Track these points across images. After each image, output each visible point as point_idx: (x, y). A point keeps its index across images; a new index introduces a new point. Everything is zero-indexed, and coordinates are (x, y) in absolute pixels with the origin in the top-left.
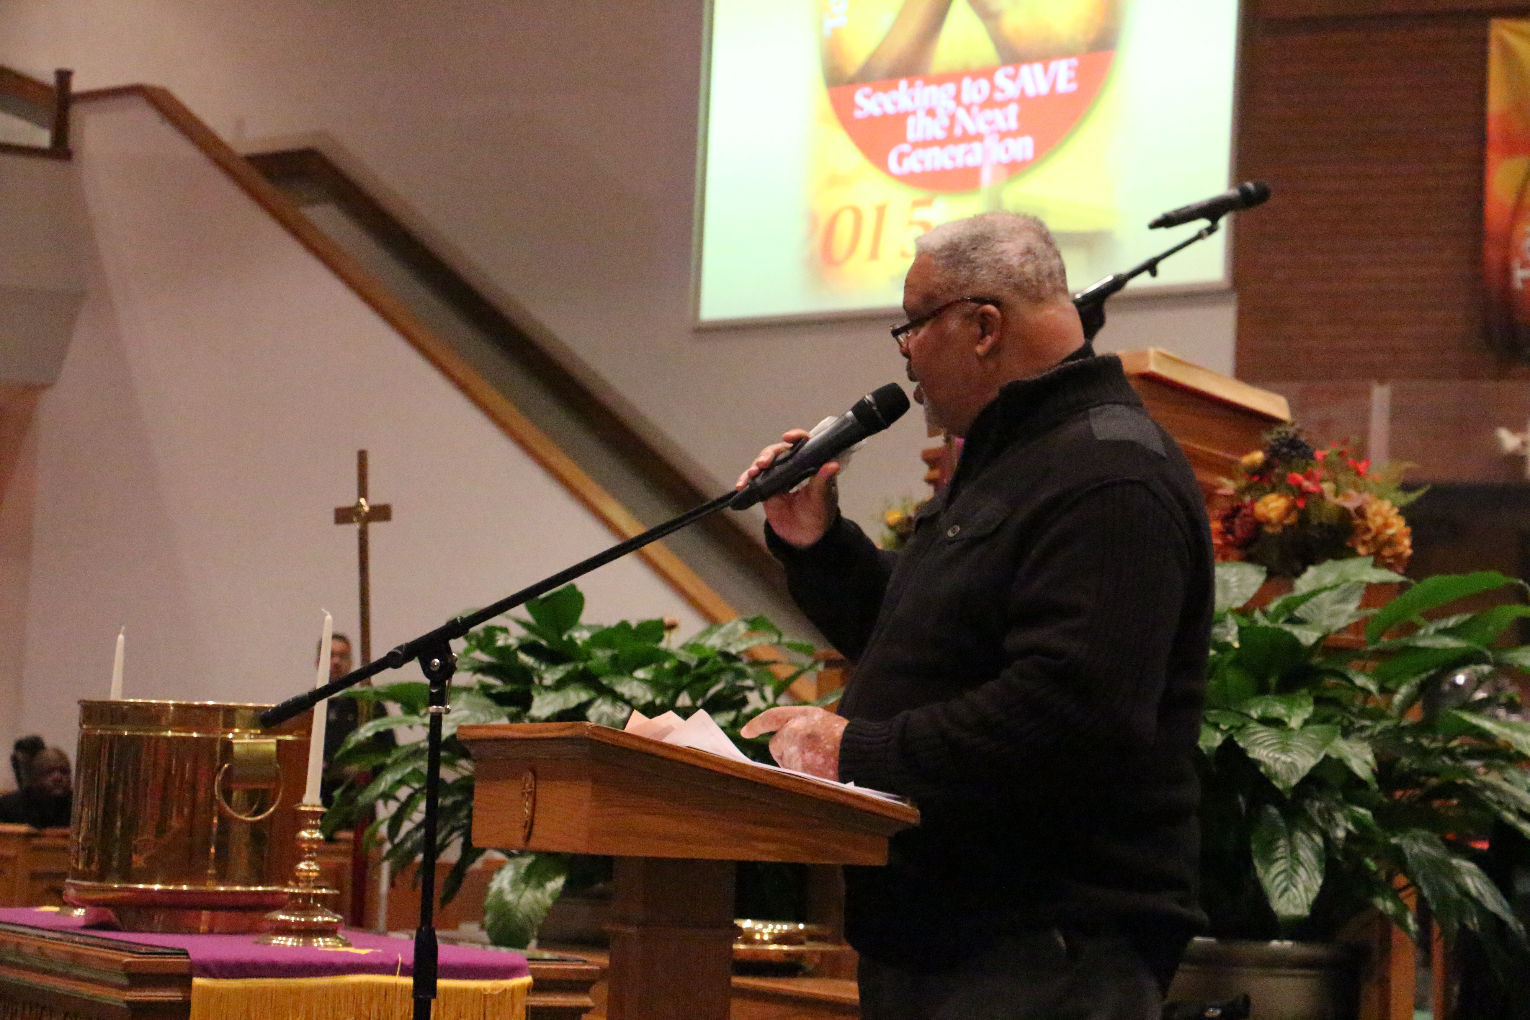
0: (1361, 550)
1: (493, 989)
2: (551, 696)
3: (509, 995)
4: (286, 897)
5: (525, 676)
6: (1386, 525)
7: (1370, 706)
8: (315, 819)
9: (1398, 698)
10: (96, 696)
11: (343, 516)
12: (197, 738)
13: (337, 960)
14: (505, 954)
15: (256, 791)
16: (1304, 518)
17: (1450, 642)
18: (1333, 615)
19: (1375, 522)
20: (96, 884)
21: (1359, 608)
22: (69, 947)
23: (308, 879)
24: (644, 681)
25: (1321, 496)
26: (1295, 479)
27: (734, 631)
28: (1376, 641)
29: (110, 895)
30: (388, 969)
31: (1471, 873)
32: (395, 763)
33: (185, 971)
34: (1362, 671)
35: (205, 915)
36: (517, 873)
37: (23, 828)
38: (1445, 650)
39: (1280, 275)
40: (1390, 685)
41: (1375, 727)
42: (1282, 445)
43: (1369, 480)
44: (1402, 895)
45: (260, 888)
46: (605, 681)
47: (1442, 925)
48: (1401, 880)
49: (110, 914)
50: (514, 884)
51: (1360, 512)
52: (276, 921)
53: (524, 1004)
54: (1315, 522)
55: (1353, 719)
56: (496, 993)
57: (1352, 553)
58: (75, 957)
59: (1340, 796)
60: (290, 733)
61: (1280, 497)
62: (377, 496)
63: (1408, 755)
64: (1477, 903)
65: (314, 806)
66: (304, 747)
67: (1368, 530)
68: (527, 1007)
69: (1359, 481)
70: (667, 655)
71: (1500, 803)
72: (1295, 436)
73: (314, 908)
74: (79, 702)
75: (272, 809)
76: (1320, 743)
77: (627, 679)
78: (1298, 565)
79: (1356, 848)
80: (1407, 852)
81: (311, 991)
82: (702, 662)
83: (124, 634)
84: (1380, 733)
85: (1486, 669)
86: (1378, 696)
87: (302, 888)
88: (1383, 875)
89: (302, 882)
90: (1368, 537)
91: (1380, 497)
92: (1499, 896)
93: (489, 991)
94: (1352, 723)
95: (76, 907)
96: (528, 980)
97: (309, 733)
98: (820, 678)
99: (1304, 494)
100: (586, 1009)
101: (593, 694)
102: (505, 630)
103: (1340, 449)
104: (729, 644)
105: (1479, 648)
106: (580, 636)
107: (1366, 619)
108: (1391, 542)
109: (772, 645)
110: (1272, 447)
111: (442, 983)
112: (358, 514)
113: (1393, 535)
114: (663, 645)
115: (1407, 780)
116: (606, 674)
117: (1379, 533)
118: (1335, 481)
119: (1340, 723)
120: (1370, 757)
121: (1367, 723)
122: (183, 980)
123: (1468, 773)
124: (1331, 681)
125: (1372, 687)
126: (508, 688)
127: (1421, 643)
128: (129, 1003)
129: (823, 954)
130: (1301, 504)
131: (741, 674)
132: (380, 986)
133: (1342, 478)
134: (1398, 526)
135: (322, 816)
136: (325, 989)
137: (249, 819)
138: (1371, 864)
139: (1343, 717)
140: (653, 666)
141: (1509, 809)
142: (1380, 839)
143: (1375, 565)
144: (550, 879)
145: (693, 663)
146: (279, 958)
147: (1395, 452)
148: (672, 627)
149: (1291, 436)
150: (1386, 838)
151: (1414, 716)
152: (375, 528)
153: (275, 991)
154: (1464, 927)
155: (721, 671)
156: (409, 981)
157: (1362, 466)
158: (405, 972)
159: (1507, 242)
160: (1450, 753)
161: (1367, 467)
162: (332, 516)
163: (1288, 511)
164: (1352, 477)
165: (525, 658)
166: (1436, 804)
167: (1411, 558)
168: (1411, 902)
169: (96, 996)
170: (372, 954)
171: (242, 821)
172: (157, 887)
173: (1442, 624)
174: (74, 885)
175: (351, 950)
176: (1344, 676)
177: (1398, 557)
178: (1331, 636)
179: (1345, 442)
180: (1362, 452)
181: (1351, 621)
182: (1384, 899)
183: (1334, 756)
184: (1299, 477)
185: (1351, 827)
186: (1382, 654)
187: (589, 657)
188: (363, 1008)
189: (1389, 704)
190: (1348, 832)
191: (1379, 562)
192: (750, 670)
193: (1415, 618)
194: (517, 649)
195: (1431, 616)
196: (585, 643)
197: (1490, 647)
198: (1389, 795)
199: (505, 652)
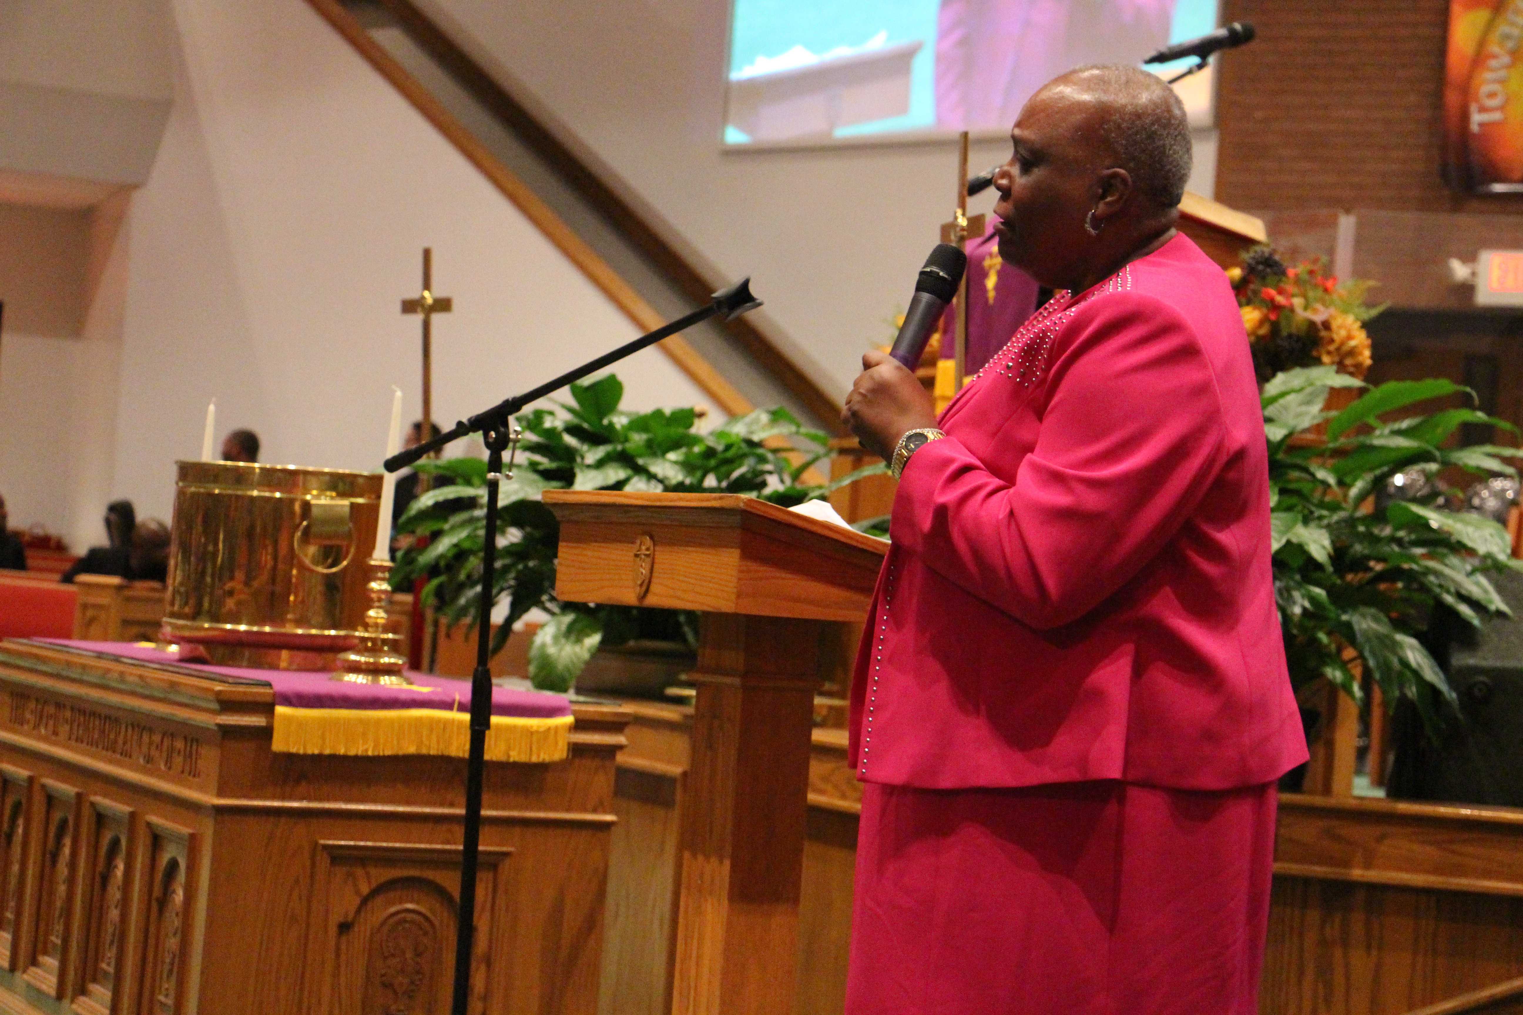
0: (1326, 359)
1: (539, 727)
2: (593, 473)
3: (553, 732)
4: (356, 641)
5: (570, 454)
6: (1350, 337)
7: (1328, 499)
8: (383, 572)
9: (1354, 492)
10: (191, 458)
11: (409, 306)
12: (280, 499)
13: (403, 696)
14: (548, 697)
15: (332, 547)
16: (1275, 328)
17: (1402, 442)
18: (1299, 415)
19: (1339, 334)
20: (189, 623)
21: (1322, 410)
22: (167, 676)
23: (376, 625)
24: (676, 463)
25: (1292, 310)
26: (1269, 294)
27: (757, 421)
28: (1336, 439)
29: (202, 634)
30: (447, 706)
31: (1412, 647)
32: (453, 528)
33: (269, 699)
34: (1323, 466)
35: (285, 654)
36: (558, 629)
37: (115, 580)
38: (1398, 449)
39: (1259, 114)
40: (1348, 480)
41: (1331, 516)
42: (1258, 263)
43: (1335, 297)
44: (1350, 666)
45: (333, 632)
46: (640, 461)
47: (1384, 693)
48: (1349, 653)
49: (201, 650)
50: (556, 639)
51: (1327, 325)
52: (347, 661)
53: (566, 741)
54: (1284, 333)
55: (1313, 509)
56: (542, 730)
57: (1317, 362)
58: (173, 685)
59: (1298, 577)
60: (361, 496)
61: (1255, 308)
62: (439, 290)
63: (1361, 542)
64: (1416, 674)
65: (382, 560)
66: (373, 510)
67: (1332, 341)
68: (569, 744)
69: (1327, 297)
70: (696, 440)
71: (1441, 586)
72: (1271, 254)
73: (381, 650)
74: (176, 462)
75: (345, 563)
76: (1282, 528)
77: (660, 461)
78: (1269, 371)
79: (1310, 624)
80: (1356, 627)
81: (379, 722)
82: (728, 447)
83: (215, 404)
84: (1337, 522)
85: (1433, 467)
86: (1336, 488)
87: (372, 632)
88: (1333, 647)
89: (372, 627)
90: (1332, 348)
91: (1345, 312)
92: (1437, 669)
93: (535, 728)
94: (1312, 512)
95: (171, 642)
96: (569, 719)
97: (379, 497)
98: (833, 465)
99: (1276, 307)
100: (620, 747)
101: (629, 472)
102: (551, 413)
103: (1309, 267)
104: (752, 433)
105: (1430, 448)
106: (619, 421)
107: (1327, 421)
108: (1352, 353)
109: (791, 435)
110: (1249, 265)
111: (495, 720)
112: (423, 306)
113: (1355, 347)
114: (693, 430)
115: (1359, 564)
116: (641, 456)
117: (1342, 344)
118: (1305, 296)
119: (1301, 512)
120: (1327, 543)
121: (1325, 513)
122: (268, 709)
123: (1412, 559)
124: (1295, 474)
125: (1332, 480)
126: (553, 465)
127: (1377, 442)
128: (219, 726)
129: (830, 708)
130: (1273, 317)
131: (762, 460)
132: (439, 721)
133: (1311, 294)
134: (1360, 339)
135: (389, 569)
136: (392, 721)
137: (325, 571)
138: (1323, 637)
139: (1304, 507)
140: (684, 450)
141: (1448, 592)
142: (1332, 615)
143: (1338, 372)
144: (588, 635)
145: (720, 448)
146: (351, 692)
147: (1359, 272)
148: (701, 415)
149: (1267, 255)
150: (1339, 616)
151: (1366, 508)
152: (437, 319)
153: (347, 721)
154: (1403, 696)
155: (742, 457)
156: (466, 717)
157: (1329, 284)
158: (462, 708)
159: (1466, 90)
160: (1399, 542)
161: (1334, 285)
162: (398, 307)
163: (1261, 323)
164: (1319, 293)
165: (570, 440)
166: (1382, 586)
167: (1370, 368)
168: (1357, 671)
169: (190, 719)
170: (432, 692)
171: (318, 573)
172: (243, 628)
173: (1396, 426)
174: (170, 624)
175: (414, 688)
176: (1306, 470)
177: (1358, 366)
178: (1296, 436)
179: (1316, 261)
180: (1328, 272)
181: (1316, 422)
182: (1334, 669)
183: (1295, 540)
184: (1272, 292)
185: (1307, 604)
186: (1339, 453)
187: (626, 440)
188: (424, 739)
189: (1345, 496)
190: (1305, 609)
191: (1341, 368)
192: (770, 456)
193: (1372, 421)
194: (562, 431)
195: (1387, 417)
196: (623, 427)
197: (1438, 448)
198: (1342, 577)
199: (551, 433)
